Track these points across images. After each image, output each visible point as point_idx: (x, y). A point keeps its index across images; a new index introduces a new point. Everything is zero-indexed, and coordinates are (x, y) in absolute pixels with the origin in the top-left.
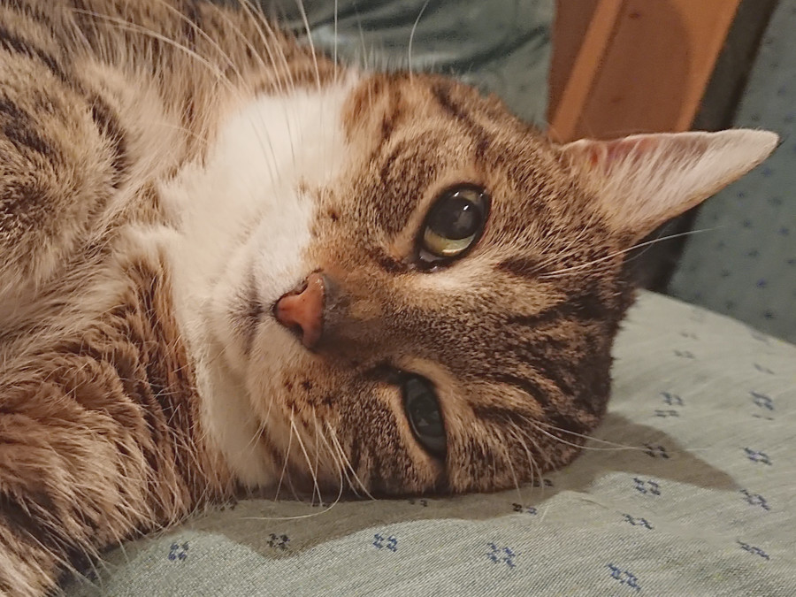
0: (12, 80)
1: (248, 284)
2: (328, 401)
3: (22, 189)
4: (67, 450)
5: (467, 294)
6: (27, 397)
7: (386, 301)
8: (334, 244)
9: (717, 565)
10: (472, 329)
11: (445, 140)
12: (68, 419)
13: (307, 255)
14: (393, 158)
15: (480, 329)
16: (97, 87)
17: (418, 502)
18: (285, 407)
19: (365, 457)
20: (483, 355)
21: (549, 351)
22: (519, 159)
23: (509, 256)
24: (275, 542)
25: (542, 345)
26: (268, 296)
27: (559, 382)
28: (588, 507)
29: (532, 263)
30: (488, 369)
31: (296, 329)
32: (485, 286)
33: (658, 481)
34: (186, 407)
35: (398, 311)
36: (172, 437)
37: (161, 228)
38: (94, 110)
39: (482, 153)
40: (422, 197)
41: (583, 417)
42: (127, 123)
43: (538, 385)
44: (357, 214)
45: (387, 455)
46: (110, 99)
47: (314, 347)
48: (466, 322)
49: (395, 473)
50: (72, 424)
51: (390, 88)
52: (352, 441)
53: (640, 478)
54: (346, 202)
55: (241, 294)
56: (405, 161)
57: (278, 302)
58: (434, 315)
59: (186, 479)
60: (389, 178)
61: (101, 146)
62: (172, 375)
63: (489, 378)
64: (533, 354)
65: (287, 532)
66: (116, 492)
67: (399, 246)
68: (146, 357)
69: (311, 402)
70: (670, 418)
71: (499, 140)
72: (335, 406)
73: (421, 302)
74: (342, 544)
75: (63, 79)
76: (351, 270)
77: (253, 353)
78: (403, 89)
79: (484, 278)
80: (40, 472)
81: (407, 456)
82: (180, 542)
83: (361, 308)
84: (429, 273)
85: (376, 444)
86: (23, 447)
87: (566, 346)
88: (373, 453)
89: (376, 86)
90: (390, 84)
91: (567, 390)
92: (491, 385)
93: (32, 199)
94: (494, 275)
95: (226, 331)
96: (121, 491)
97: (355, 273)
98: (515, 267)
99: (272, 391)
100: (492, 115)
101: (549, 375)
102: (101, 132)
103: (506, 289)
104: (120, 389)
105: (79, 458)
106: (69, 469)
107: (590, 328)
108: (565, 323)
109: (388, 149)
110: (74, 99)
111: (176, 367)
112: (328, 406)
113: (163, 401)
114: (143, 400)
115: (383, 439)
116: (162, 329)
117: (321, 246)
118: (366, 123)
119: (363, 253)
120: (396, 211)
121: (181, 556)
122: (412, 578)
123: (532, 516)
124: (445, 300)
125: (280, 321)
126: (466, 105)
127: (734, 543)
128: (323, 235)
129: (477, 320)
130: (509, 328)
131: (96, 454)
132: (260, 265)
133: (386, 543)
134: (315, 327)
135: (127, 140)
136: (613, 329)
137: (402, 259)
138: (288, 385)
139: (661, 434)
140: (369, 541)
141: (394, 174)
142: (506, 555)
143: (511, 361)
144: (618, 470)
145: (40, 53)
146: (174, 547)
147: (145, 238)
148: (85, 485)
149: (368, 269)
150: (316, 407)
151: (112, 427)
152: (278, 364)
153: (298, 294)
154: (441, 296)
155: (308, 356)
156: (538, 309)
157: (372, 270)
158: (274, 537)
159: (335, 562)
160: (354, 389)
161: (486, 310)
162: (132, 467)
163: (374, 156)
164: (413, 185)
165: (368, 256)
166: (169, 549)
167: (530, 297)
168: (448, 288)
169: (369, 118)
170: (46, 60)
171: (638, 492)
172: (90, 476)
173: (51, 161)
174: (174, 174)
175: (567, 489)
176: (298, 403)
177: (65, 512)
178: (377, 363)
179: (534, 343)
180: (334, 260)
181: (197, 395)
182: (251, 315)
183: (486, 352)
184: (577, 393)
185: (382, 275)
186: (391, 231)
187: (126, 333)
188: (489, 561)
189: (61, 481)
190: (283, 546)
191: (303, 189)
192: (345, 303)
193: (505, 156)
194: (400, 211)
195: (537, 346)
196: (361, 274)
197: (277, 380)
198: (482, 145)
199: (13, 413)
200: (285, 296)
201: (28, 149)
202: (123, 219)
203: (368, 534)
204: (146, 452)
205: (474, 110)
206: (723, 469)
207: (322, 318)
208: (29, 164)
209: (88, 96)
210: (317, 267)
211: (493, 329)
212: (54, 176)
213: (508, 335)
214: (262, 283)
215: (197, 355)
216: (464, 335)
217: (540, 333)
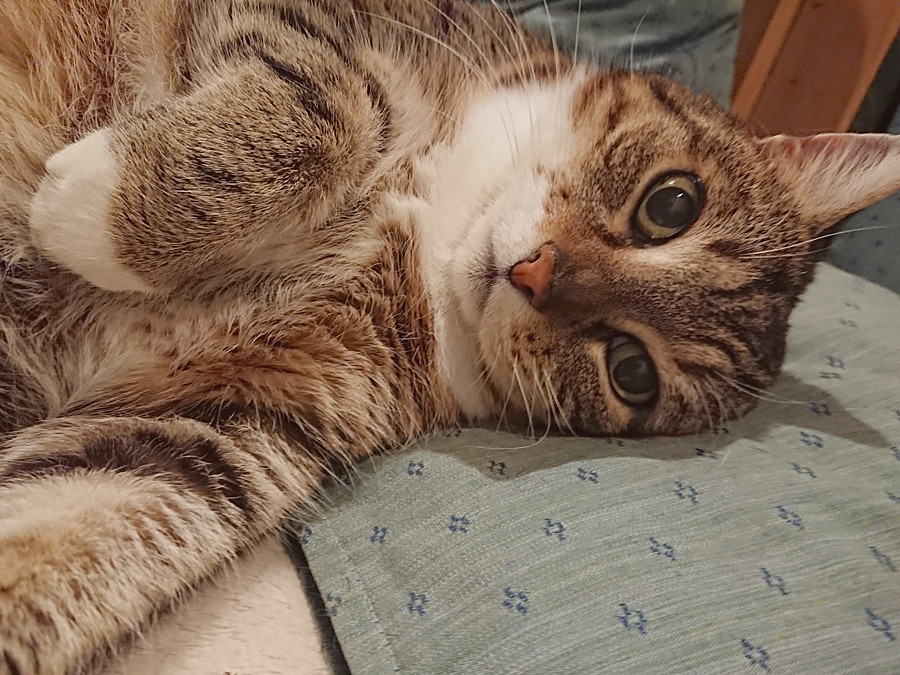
0: (308, 60)
1: (486, 250)
2: (547, 352)
3: (309, 150)
4: (333, 381)
5: (678, 268)
6: (303, 336)
7: (606, 270)
8: (563, 220)
9: (868, 511)
10: (680, 298)
11: (663, 130)
12: (332, 356)
13: (541, 228)
14: (616, 145)
15: (687, 299)
16: (371, 69)
17: (615, 440)
18: (510, 355)
19: (569, 401)
20: (688, 320)
21: (743, 319)
22: (729, 150)
23: (718, 238)
24: (495, 468)
25: (737, 314)
26: (504, 260)
27: (748, 344)
28: (760, 455)
29: (737, 246)
30: (691, 332)
31: (527, 292)
32: (693, 262)
33: (822, 435)
34: (424, 349)
35: (616, 280)
36: (411, 373)
37: (413, 198)
38: (369, 87)
39: (696, 145)
40: (639, 182)
41: (762, 377)
42: (393, 99)
43: (732, 346)
44: (584, 195)
45: (588, 400)
46: (381, 79)
47: (540, 308)
48: (674, 292)
49: (593, 415)
50: (337, 360)
51: (613, 84)
52: (560, 385)
53: (807, 431)
54: (575, 183)
55: (479, 258)
56: (627, 149)
57: (513, 267)
58: (647, 285)
59: (420, 407)
60: (611, 163)
61: (373, 116)
62: (414, 322)
63: (693, 340)
64: (729, 320)
65: (504, 461)
66: (368, 415)
67: (617, 223)
68: (395, 307)
69: (532, 353)
70: (835, 380)
71: (711, 133)
72: (553, 357)
73: (637, 273)
74: (551, 474)
75: (345, 60)
76: (577, 242)
77: (487, 309)
78: (625, 85)
79: (694, 256)
80: (311, 398)
81: (603, 402)
82: (416, 461)
83: (585, 276)
84: (643, 248)
85: (579, 390)
86: (300, 377)
87: (756, 316)
88: (575, 398)
89: (601, 82)
90: (614, 80)
91: (754, 353)
92: (696, 346)
93: (315, 159)
94: (702, 254)
95: (465, 289)
96: (371, 415)
97: (580, 247)
98: (721, 248)
99: (501, 341)
100: (704, 111)
101: (741, 339)
102: (373, 104)
103: (713, 267)
104: (374, 334)
105: (341, 388)
106: (334, 396)
107: (777, 300)
108: (758, 297)
109: (611, 139)
110: (353, 76)
111: (418, 315)
112: (547, 357)
113: (406, 345)
114: (392, 344)
115: (586, 387)
116: (409, 283)
117: (552, 222)
118: (591, 115)
119: (589, 228)
120: (616, 191)
121: (418, 472)
122: (611, 506)
123: (712, 460)
124: (658, 272)
125: (513, 284)
126: (681, 101)
127: (883, 493)
128: (555, 211)
129: (685, 291)
130: (711, 299)
131: (354, 386)
132: (499, 235)
133: (588, 476)
134: (544, 291)
135: (393, 114)
136: (793, 302)
137: (621, 235)
138: (515, 337)
139: (825, 395)
140: (574, 474)
141: (616, 160)
142: (690, 493)
143: (711, 325)
144: (787, 424)
145: (328, 39)
146: (412, 465)
147: (399, 206)
148: (345, 409)
149: (593, 243)
150: (537, 357)
151: (367, 364)
152: (509, 320)
153: (531, 262)
154: (655, 269)
155: (535, 314)
156: (737, 285)
157: (595, 243)
158: (494, 464)
159: (545, 489)
160: (571, 343)
161: (693, 283)
162: (380, 398)
163: (599, 144)
164: (633, 171)
165: (592, 232)
166: (407, 466)
167: (730, 274)
168: (661, 262)
169: (594, 109)
170: (332, 43)
171: (803, 444)
172: (348, 402)
173: (334, 128)
174: (427, 150)
175: (746, 437)
176: (522, 352)
177: (330, 430)
178: (592, 322)
179: (731, 312)
180: (564, 233)
181: (434, 338)
182: (487, 276)
183: (690, 317)
184: (761, 355)
185: (605, 248)
186: (612, 209)
187: (381, 287)
188: (677, 497)
189: (328, 406)
190: (501, 473)
191: (539, 170)
192: (572, 271)
193: (717, 148)
194: (620, 192)
195: (733, 314)
196: (587, 247)
197: (506, 332)
198: (697, 137)
199: (292, 348)
200: (520, 262)
201: (318, 117)
202: (384, 184)
203: (573, 466)
204: (391, 385)
205: (688, 106)
206: (875, 427)
207: (551, 285)
208: (317, 129)
209: (365, 74)
210: (549, 239)
211: (697, 299)
212: (335, 140)
213: (710, 305)
214: (501, 251)
215: (436, 306)
216: (672, 303)
217: (737, 304)
